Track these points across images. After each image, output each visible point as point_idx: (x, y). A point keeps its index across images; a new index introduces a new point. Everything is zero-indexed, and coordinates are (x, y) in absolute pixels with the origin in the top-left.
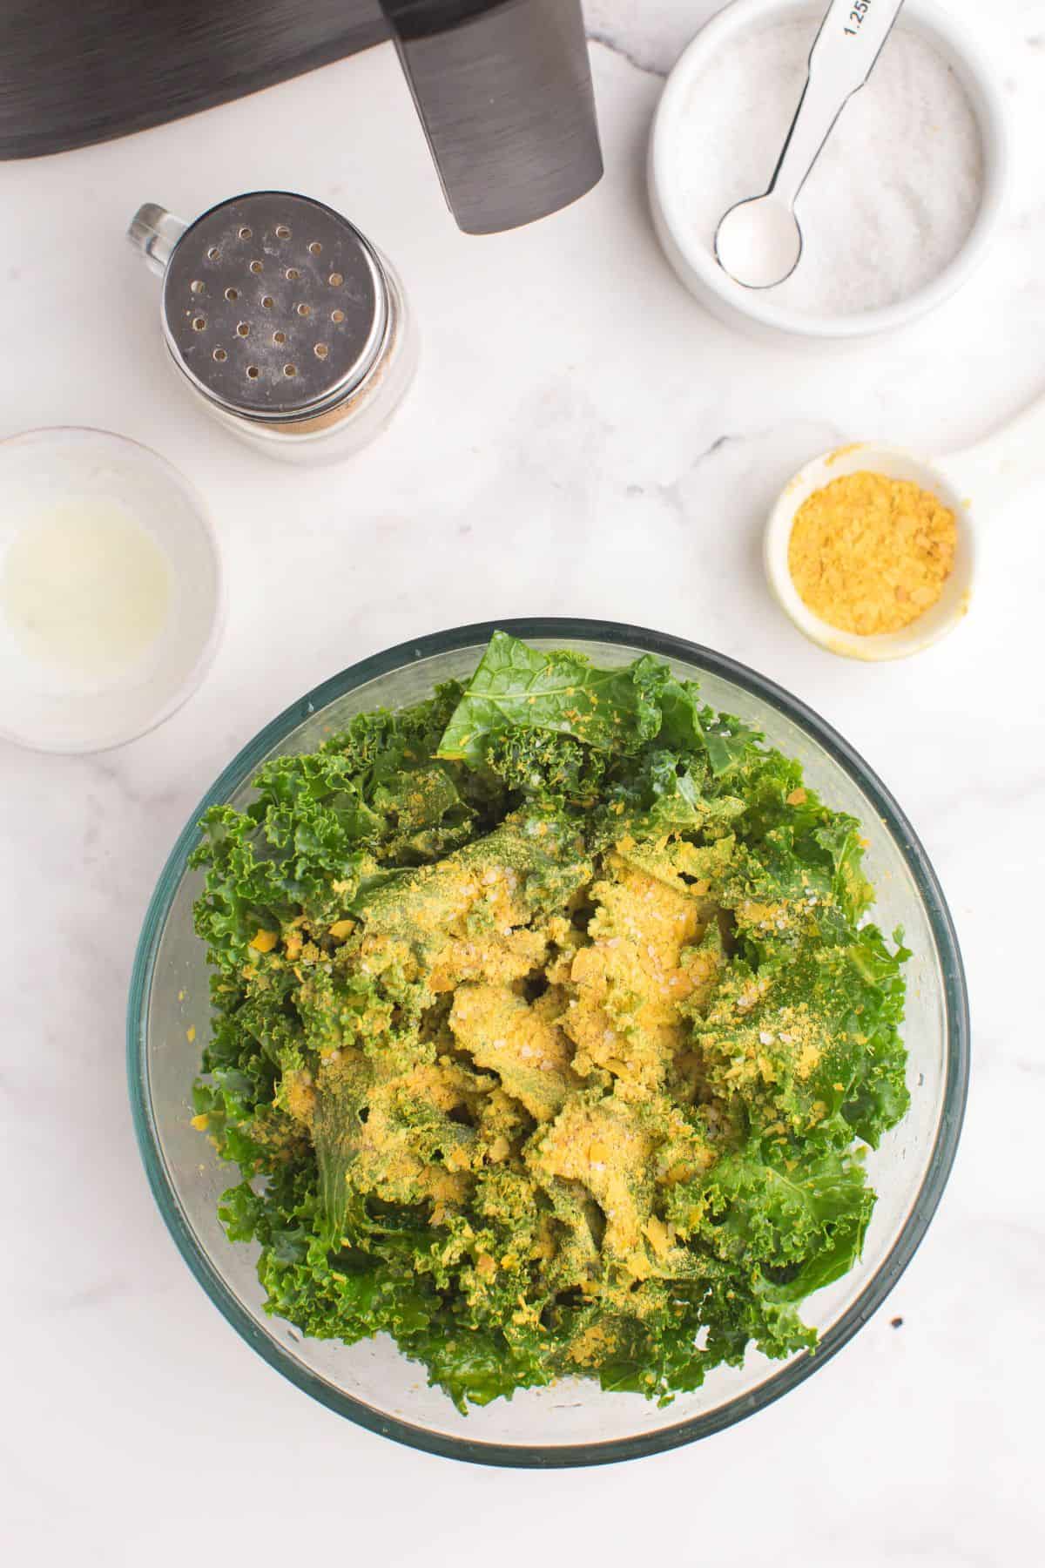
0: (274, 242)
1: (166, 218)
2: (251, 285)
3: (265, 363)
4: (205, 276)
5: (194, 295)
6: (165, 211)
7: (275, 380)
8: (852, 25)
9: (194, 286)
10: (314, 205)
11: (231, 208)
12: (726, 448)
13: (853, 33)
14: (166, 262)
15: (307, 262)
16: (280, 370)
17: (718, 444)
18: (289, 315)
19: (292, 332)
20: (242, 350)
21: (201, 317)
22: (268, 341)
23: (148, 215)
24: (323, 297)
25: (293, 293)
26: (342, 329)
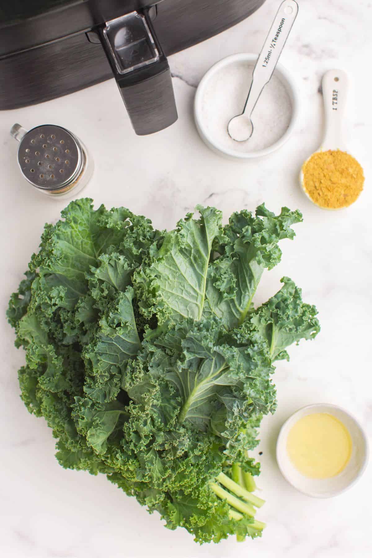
0: (51, 139)
1: (21, 128)
2: (42, 151)
3: (45, 174)
4: (30, 148)
5: (26, 153)
6: (21, 126)
7: (48, 179)
8: (265, 64)
9: (27, 150)
10: (62, 129)
11: (38, 129)
12: (213, 197)
13: (265, 66)
14: (20, 141)
15: (59, 146)
16: (50, 176)
17: (211, 195)
18: (53, 161)
19: (53, 166)
20: (39, 169)
21: (28, 159)
22: (47, 167)
23: (16, 127)
24: (64, 156)
25: (55, 154)
26: (68, 166)
